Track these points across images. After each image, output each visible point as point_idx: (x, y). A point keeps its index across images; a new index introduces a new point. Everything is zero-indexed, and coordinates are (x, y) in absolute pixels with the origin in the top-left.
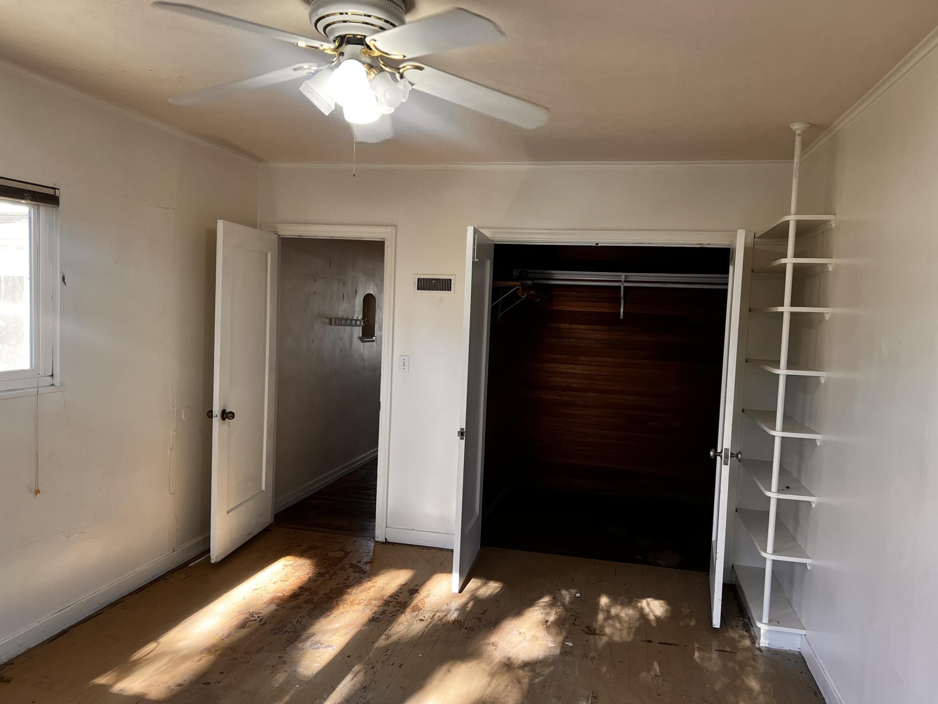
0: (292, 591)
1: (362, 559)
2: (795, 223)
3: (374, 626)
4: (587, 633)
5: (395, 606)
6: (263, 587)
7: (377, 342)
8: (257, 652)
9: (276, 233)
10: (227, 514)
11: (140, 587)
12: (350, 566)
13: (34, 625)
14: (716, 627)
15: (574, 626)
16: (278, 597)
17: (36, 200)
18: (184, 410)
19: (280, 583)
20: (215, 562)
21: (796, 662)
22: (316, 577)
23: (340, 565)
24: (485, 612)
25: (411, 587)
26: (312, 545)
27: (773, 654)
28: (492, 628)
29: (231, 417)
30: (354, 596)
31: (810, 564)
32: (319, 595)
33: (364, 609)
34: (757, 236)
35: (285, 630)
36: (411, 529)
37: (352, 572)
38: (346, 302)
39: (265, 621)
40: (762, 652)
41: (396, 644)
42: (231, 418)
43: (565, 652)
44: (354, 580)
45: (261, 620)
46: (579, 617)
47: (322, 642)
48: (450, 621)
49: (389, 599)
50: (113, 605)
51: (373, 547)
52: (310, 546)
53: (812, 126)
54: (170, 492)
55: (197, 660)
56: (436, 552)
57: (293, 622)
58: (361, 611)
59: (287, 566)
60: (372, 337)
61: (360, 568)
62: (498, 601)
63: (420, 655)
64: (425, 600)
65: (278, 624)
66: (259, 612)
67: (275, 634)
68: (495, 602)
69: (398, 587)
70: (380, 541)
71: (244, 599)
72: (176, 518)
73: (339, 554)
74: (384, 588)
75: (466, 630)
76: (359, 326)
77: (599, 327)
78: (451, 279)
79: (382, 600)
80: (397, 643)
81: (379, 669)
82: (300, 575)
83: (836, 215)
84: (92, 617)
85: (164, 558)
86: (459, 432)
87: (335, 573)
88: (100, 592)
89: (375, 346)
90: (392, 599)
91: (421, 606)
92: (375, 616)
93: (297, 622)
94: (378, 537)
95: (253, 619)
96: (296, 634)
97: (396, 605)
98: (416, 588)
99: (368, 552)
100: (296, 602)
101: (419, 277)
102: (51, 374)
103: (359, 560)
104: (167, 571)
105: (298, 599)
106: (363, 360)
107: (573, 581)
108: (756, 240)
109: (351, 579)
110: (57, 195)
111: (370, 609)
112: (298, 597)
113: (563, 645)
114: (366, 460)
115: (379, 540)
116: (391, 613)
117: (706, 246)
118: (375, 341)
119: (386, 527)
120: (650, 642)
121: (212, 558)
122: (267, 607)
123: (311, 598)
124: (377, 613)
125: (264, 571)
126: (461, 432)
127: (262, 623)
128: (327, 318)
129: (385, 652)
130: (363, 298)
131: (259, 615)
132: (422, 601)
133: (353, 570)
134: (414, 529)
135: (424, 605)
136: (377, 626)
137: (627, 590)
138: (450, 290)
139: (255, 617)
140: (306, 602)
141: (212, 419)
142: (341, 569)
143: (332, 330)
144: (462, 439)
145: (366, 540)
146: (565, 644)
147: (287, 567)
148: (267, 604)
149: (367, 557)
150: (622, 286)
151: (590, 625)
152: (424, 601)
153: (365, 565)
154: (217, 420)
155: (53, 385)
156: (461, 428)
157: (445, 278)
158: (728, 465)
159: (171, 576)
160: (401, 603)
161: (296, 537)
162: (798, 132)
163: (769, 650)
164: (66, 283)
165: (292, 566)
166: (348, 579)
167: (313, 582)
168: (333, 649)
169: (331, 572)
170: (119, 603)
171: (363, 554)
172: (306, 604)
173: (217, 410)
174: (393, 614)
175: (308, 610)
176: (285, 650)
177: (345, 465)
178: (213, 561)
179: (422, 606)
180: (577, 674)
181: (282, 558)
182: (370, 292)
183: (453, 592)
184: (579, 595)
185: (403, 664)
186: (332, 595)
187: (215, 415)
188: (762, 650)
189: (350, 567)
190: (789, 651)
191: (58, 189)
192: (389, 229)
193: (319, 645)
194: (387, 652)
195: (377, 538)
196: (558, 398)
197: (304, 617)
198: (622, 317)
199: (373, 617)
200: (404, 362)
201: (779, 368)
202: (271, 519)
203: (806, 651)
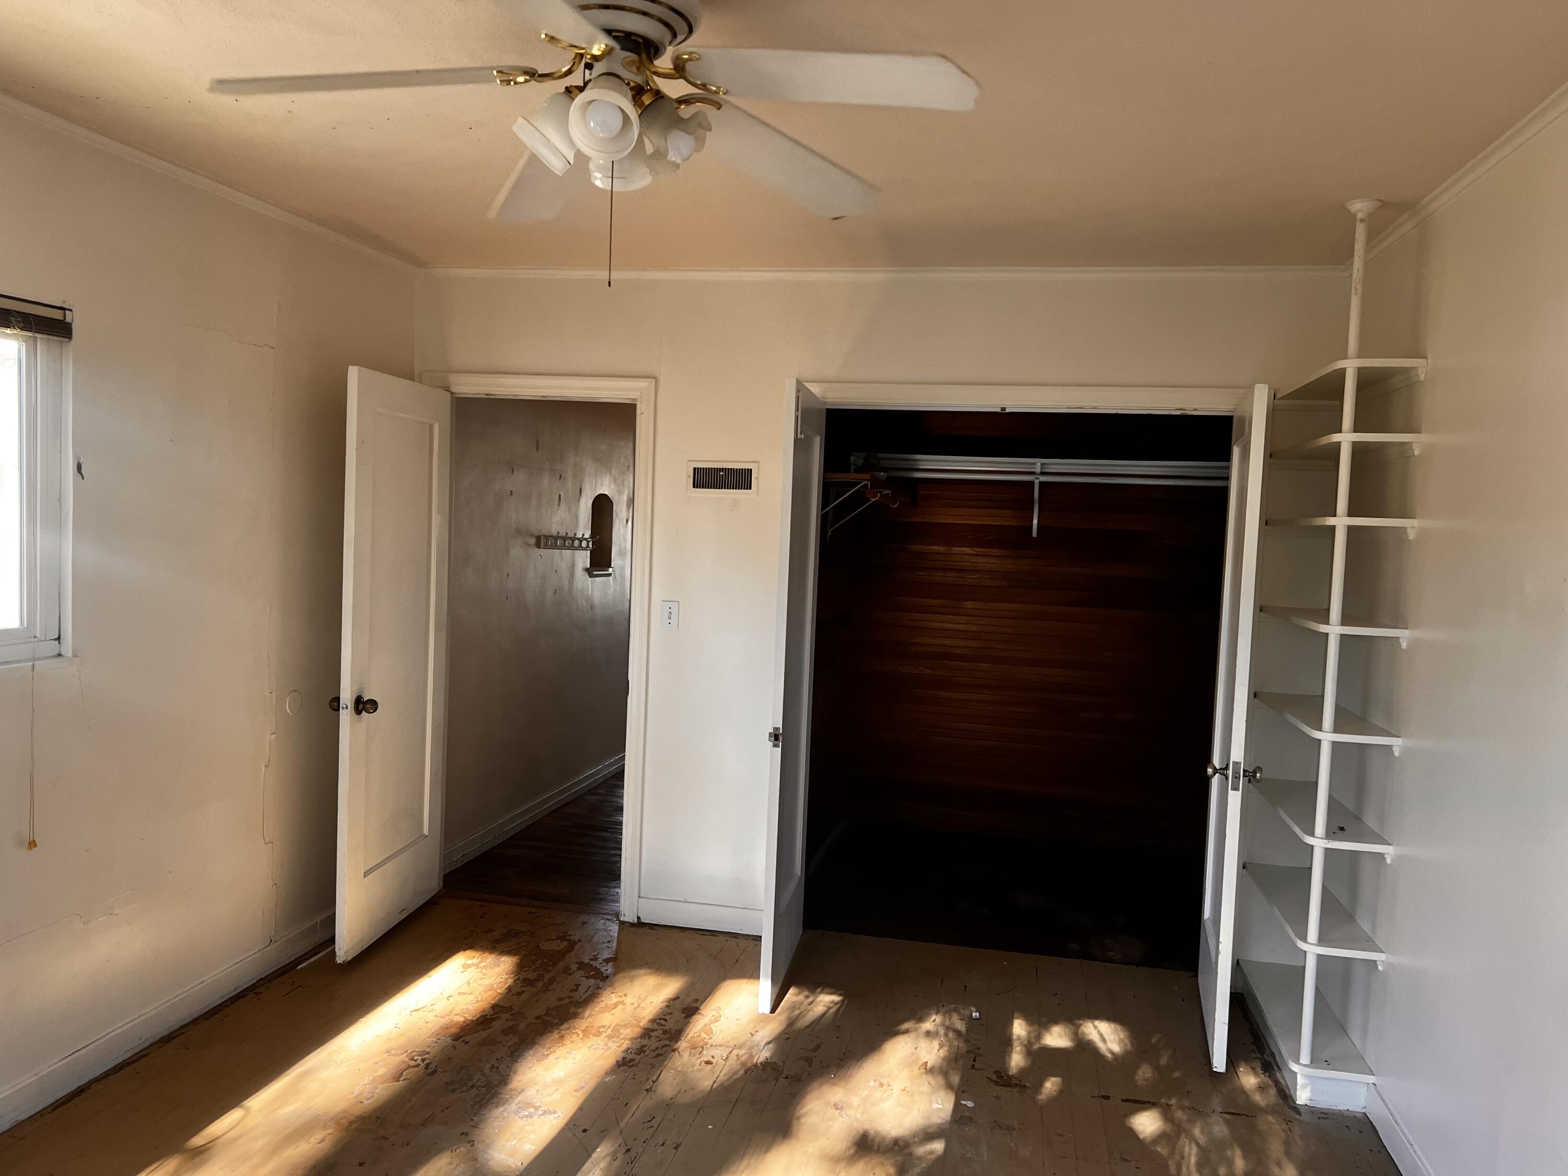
0: (479, 1013)
1: (598, 953)
2: (1357, 372)
3: (626, 1074)
4: (997, 1084)
5: (660, 1038)
6: (428, 1005)
7: (615, 577)
8: (422, 1125)
9: (447, 389)
10: (364, 877)
11: (211, 1007)
12: (578, 966)
13: (28, 1079)
14: (1218, 1071)
15: (974, 1070)
16: (455, 1024)
17: (31, 328)
18: (289, 698)
19: (458, 998)
20: (344, 962)
21: (1360, 1131)
22: (521, 987)
23: (561, 965)
24: (818, 1047)
25: (686, 1002)
26: (510, 929)
27: (1319, 1118)
28: (833, 1076)
29: (372, 709)
30: (590, 1020)
31: (1383, 962)
32: (527, 1019)
33: (606, 1044)
34: (1278, 396)
35: (470, 1084)
36: (683, 900)
37: (582, 977)
38: (563, 509)
39: (434, 1068)
40: (1301, 1115)
41: (667, 1107)
42: (372, 711)
43: (961, 1118)
44: (586, 992)
45: (427, 1065)
46: (981, 1055)
47: (536, 1105)
48: (759, 1065)
49: (650, 1026)
50: (166, 1040)
51: (617, 931)
52: (508, 931)
53: (1384, 204)
54: (264, 840)
55: (317, 1141)
56: (727, 941)
57: (485, 1069)
58: (603, 1047)
59: (469, 966)
60: (606, 569)
61: (597, 969)
62: (838, 1027)
63: (710, 1127)
64: (712, 1026)
65: (458, 1073)
66: (424, 1051)
67: (453, 1091)
68: (834, 1030)
69: (664, 1004)
70: (628, 921)
71: (395, 1027)
72: (275, 886)
73: (559, 946)
74: (639, 1005)
75: (787, 1080)
76: (585, 549)
77: (997, 551)
78: (751, 470)
79: (637, 1028)
80: (667, 1105)
81: (640, 1153)
82: (493, 983)
83: (1427, 359)
84: (127, 1063)
85: (255, 956)
86: (770, 733)
87: (552, 980)
88: (142, 1018)
89: (612, 584)
90: (655, 1026)
91: (705, 1038)
92: (627, 1056)
93: (491, 1068)
94: (624, 914)
95: (413, 1063)
96: (491, 1091)
97: (662, 1036)
98: (696, 1005)
99: (609, 942)
100: (487, 1032)
101: (696, 467)
102: (56, 636)
103: (594, 956)
104: (259, 978)
105: (492, 1027)
106: (592, 608)
107: (965, 990)
108: (1276, 402)
109: (582, 990)
110: (68, 320)
111: (618, 1044)
112: (491, 1023)
113: (957, 1105)
114: (597, 779)
115: (626, 919)
116: (654, 1051)
117: (1190, 413)
118: (612, 575)
119: (639, 897)
120: (1107, 1098)
121: (337, 954)
122: (437, 1042)
123: (514, 1025)
124: (631, 1052)
125: (430, 976)
126: (775, 734)
127: (430, 1070)
128: (532, 535)
129: (649, 1121)
130: (592, 501)
131: (424, 1057)
132: (707, 1028)
133: (585, 974)
134: (688, 901)
135: (711, 1036)
136: (631, 1075)
137: (1059, 1004)
138: (750, 489)
139: (417, 1059)
140: (506, 1032)
141: (339, 713)
142: (562, 973)
143: (540, 557)
144: (776, 746)
145: (603, 919)
146: (961, 1103)
147: (469, 969)
148: (437, 1037)
149: (606, 950)
150: (1037, 482)
151: (1001, 1068)
152: (711, 1029)
153: (605, 964)
154: (347, 715)
155: (59, 655)
156: (774, 728)
157: (741, 468)
158: (1239, 790)
159: (267, 987)
160: (671, 1032)
161: (482, 916)
162: (1360, 216)
163: (1312, 1112)
164: (84, 475)
165: (478, 968)
166: (576, 990)
167: (516, 996)
168: (556, 1117)
169: (547, 977)
170: (175, 1037)
171: (600, 944)
172: (506, 1035)
173: (347, 696)
174: (659, 1052)
175: (509, 1047)
176: (472, 1120)
177: (562, 788)
178: (339, 960)
179: (708, 1037)
180: (985, 1158)
181: (459, 952)
182: (604, 491)
183: (760, 1012)
184: (978, 1015)
185: (681, 1144)
186: (549, 1018)
187: (345, 706)
188: (1301, 1110)
189: (578, 969)
190: (1346, 1112)
191: (71, 310)
192: (643, 384)
193: (532, 1110)
194: (651, 1123)
195: (622, 916)
196: (928, 672)
197: (503, 1059)
198: (1035, 534)
199: (624, 1058)
200: (671, 613)
201: (1327, 622)
202: (439, 885)
203: (1377, 1114)
